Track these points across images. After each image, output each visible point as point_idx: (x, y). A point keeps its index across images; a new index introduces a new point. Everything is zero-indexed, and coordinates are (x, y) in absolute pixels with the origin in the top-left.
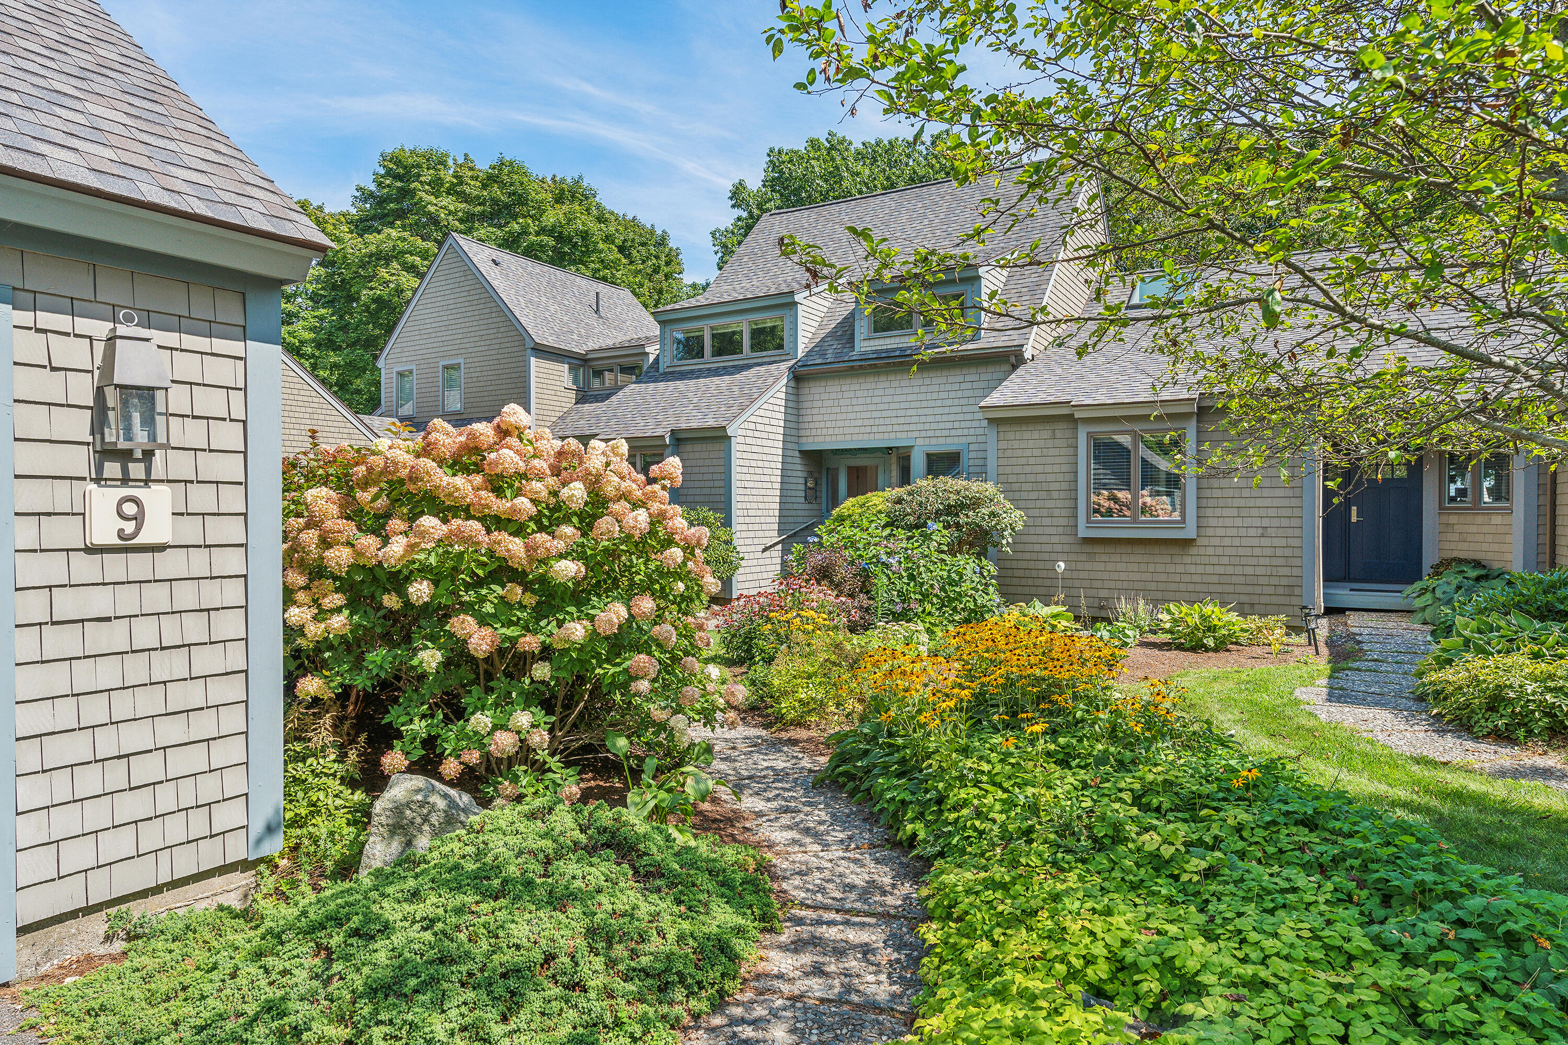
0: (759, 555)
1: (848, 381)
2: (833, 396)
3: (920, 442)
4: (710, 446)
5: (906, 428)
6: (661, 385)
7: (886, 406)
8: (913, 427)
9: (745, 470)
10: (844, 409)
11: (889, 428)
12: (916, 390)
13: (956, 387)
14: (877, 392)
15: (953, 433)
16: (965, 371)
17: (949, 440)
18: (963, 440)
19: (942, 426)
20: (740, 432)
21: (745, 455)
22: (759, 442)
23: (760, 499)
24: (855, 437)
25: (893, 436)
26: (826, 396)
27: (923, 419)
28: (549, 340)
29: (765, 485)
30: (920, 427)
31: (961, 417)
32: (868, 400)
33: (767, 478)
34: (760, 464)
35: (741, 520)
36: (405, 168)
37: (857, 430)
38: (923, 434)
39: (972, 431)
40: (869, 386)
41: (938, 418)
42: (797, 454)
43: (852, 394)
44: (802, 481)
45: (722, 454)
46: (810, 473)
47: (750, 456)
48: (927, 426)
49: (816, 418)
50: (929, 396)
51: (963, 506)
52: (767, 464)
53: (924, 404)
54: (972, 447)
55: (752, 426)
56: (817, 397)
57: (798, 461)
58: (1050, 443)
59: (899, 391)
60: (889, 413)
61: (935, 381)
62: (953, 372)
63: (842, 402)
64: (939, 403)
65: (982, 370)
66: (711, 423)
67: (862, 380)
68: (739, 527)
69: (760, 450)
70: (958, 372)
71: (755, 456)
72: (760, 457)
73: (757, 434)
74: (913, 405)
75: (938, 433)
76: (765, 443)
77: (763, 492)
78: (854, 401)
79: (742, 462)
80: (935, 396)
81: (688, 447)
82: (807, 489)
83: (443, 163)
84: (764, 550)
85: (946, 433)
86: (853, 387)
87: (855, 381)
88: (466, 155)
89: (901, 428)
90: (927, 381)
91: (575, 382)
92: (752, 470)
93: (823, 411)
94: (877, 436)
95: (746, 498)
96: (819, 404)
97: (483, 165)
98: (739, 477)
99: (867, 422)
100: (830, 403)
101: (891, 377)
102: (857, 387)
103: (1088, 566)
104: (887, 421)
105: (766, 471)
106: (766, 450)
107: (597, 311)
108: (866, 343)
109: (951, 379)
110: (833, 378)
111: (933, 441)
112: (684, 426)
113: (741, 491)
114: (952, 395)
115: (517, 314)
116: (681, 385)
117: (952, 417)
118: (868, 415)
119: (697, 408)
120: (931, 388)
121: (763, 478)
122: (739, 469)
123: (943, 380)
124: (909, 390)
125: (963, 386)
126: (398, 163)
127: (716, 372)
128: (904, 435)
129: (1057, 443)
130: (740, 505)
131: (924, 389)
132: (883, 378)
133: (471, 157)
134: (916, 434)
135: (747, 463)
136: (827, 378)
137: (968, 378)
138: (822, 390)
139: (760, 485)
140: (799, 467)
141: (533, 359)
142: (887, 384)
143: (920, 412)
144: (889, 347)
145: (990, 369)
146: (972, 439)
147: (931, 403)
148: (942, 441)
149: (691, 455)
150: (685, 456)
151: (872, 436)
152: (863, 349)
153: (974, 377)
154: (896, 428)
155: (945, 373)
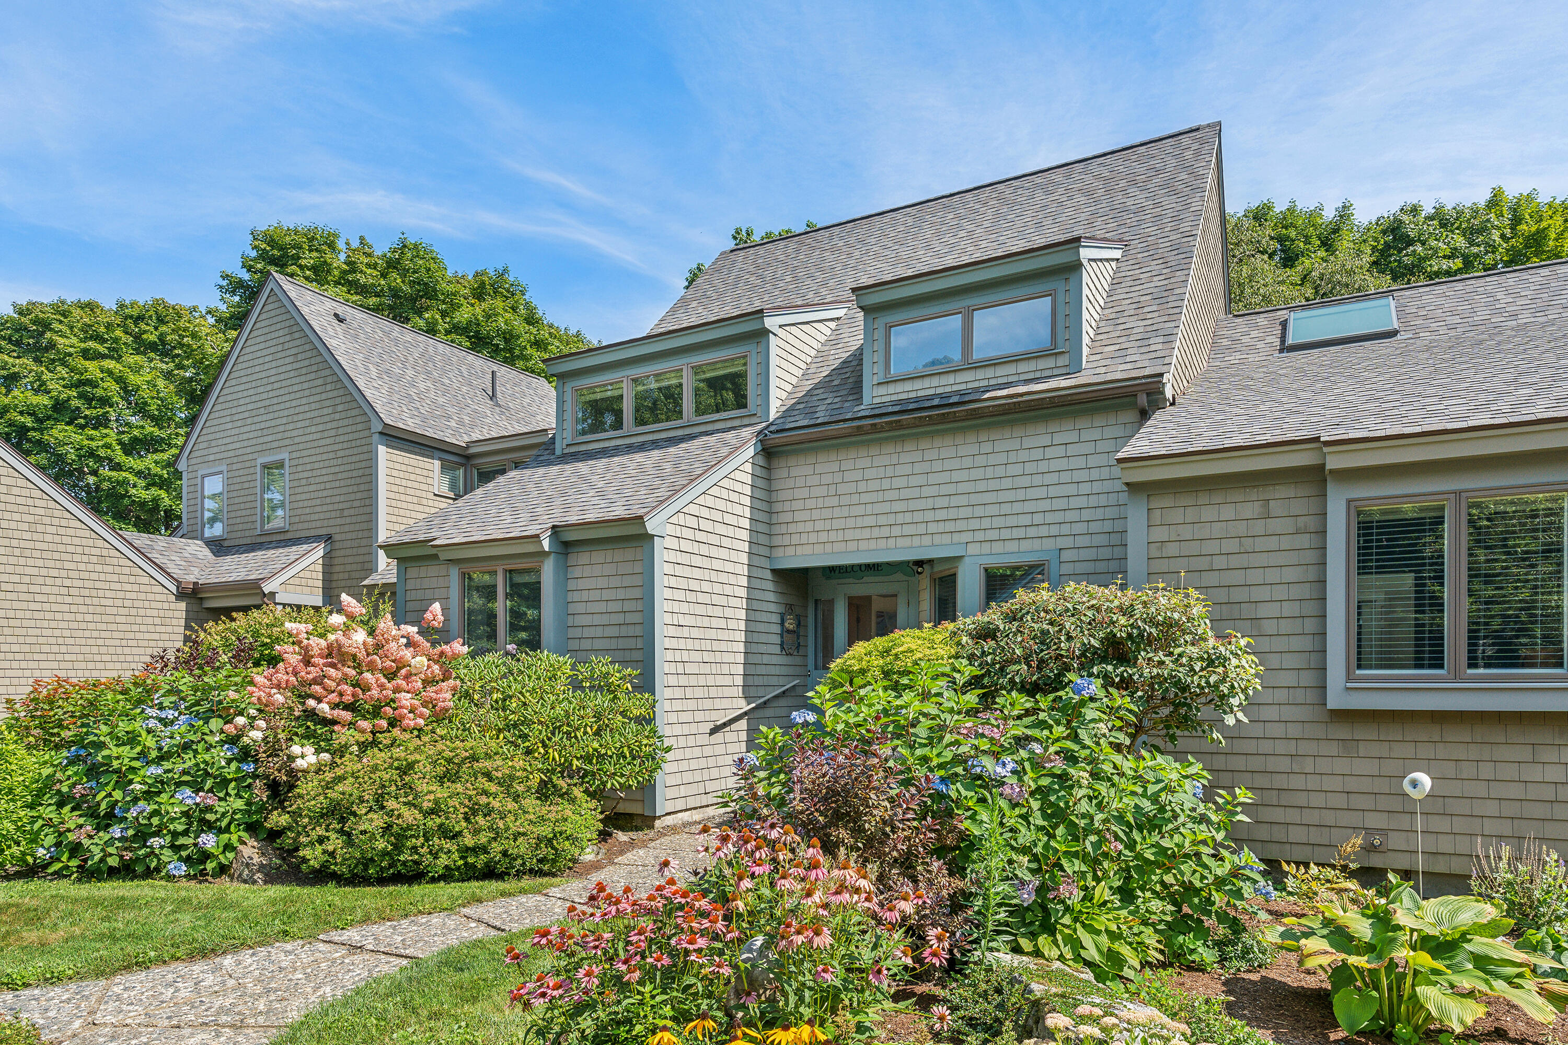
0: (705, 739)
1: (852, 454)
2: (827, 479)
3: (973, 549)
4: (619, 554)
5: (950, 526)
6: (555, 469)
7: (915, 493)
8: (961, 525)
9: (680, 595)
10: (845, 500)
11: (921, 529)
12: (968, 462)
13: (1037, 454)
14: (900, 470)
15: (1032, 532)
16: (1053, 427)
17: (1025, 545)
18: (1049, 544)
19: (1012, 521)
20: (670, 529)
21: (679, 570)
22: (704, 549)
23: (707, 645)
24: (863, 545)
25: (927, 540)
26: (815, 480)
27: (979, 511)
28: (410, 423)
29: (715, 623)
30: (975, 524)
31: (1045, 505)
32: (886, 484)
33: (718, 611)
34: (706, 587)
35: (672, 680)
36: (281, 249)
37: (866, 533)
38: (980, 536)
39: (1065, 529)
40: (885, 460)
41: (1006, 509)
42: (768, 575)
43: (858, 475)
44: (776, 618)
45: (638, 568)
46: (790, 607)
47: (687, 572)
48: (986, 523)
49: (799, 516)
50: (990, 472)
52: (717, 588)
53: (982, 486)
54: (1066, 556)
55: (692, 522)
56: (800, 482)
57: (770, 586)
58: (1259, 527)
59: (937, 466)
60: (921, 504)
61: (1001, 446)
62: (1031, 430)
63: (842, 489)
64: (1007, 483)
65: (1082, 423)
66: (620, 512)
67: (874, 450)
68: (668, 693)
69: (706, 563)
70: (1041, 428)
71: (697, 573)
72: (706, 575)
73: (700, 536)
74: (962, 488)
75: (1006, 534)
76: (714, 552)
77: (712, 634)
78: (862, 487)
79: (673, 582)
80: (1000, 471)
81: (582, 557)
82: (785, 632)
83: (332, 246)
84: (713, 731)
85: (1020, 533)
86: (861, 463)
87: (863, 452)
88: (362, 239)
89: (941, 527)
90: (986, 448)
91: (449, 486)
92: (691, 597)
93: (810, 504)
94: (902, 542)
95: (682, 644)
96: (805, 493)
97: (382, 248)
98: (667, 606)
99: (882, 520)
100: (822, 491)
101: (924, 444)
102: (866, 462)
103: (1341, 766)
104: (918, 517)
105: (716, 599)
106: (717, 565)
107: (493, 397)
108: (882, 390)
109: (1027, 443)
110: (827, 449)
111: (998, 547)
112: (573, 519)
113: (672, 631)
114: (1030, 467)
115: (361, 384)
116: (583, 467)
117: (1030, 507)
118: (886, 507)
119: (601, 493)
120: (992, 460)
121: (710, 611)
122: (668, 593)
123: (1015, 444)
124: (955, 464)
125: (1050, 452)
127: (641, 448)
128: (946, 539)
129: (1275, 525)
130: (669, 655)
131: (980, 461)
132: (910, 446)
134: (969, 536)
135: (683, 584)
136: (816, 450)
137: (1058, 439)
138: (808, 470)
139: (706, 622)
140: (771, 597)
141: (382, 449)
142: (917, 456)
143: (974, 499)
144: (921, 394)
145: (1099, 421)
146: (1062, 543)
147: (993, 485)
148: (1012, 546)
149: (587, 571)
150: (577, 572)
151: (891, 542)
152: (876, 400)
153: (1072, 437)
154: (932, 528)
155: (1018, 431)
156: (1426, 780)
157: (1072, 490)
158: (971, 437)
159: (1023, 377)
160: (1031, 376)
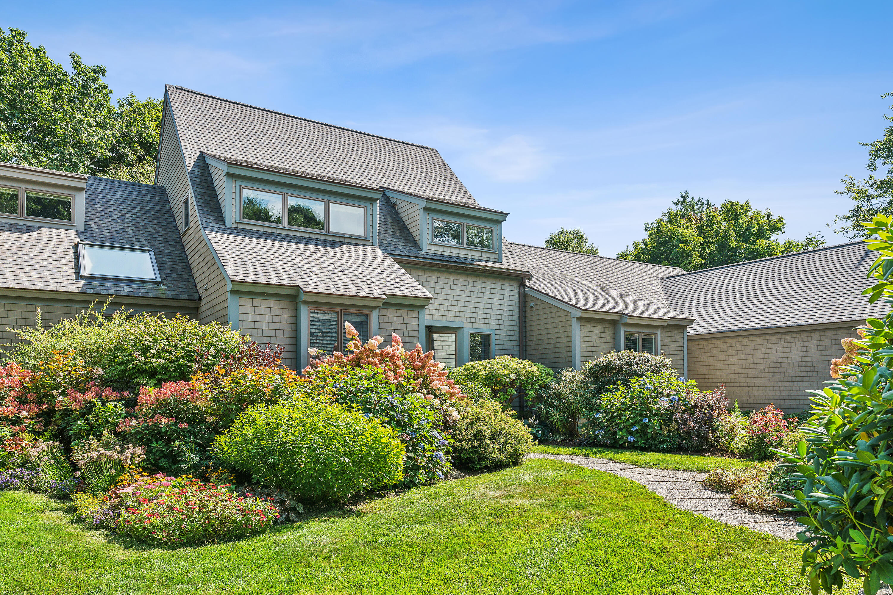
3: (466, 325)
5: (458, 314)
7: (444, 297)
8: (462, 314)
11: (446, 313)
12: (464, 288)
13: (488, 291)
15: (486, 321)
16: (493, 281)
17: (484, 326)
18: (492, 327)
19: (480, 316)
25: (449, 319)
27: (468, 310)
30: (467, 315)
31: (491, 311)
38: (469, 320)
39: (497, 322)
40: (432, 280)
41: (478, 310)
48: (471, 315)
50: (472, 294)
53: (469, 299)
54: (497, 332)
58: (603, 335)
59: (453, 287)
60: (446, 302)
61: (476, 284)
62: (486, 280)
64: (478, 300)
65: (502, 282)
67: (427, 274)
70: (489, 281)
74: (462, 299)
75: (477, 321)
80: (476, 295)
85: (482, 321)
87: (422, 273)
89: (454, 314)
90: (471, 284)
94: (439, 318)
101: (448, 276)
102: (424, 278)
104: (445, 308)
108: (431, 247)
109: (485, 285)
111: (475, 326)
114: (486, 295)
117: (485, 311)
120: (473, 289)
123: (480, 285)
124: (459, 288)
125: (492, 291)
128: (456, 319)
129: (606, 335)
131: (469, 289)
132: (442, 275)
134: (464, 320)
137: (495, 286)
142: (445, 281)
144: (447, 254)
145: (507, 283)
146: (497, 327)
147: (473, 300)
148: (480, 326)
151: (434, 317)
152: (428, 251)
153: (498, 287)
154: (451, 313)
155: (482, 280)
157: (498, 307)
158: (465, 278)
159: (484, 259)
160: (486, 259)
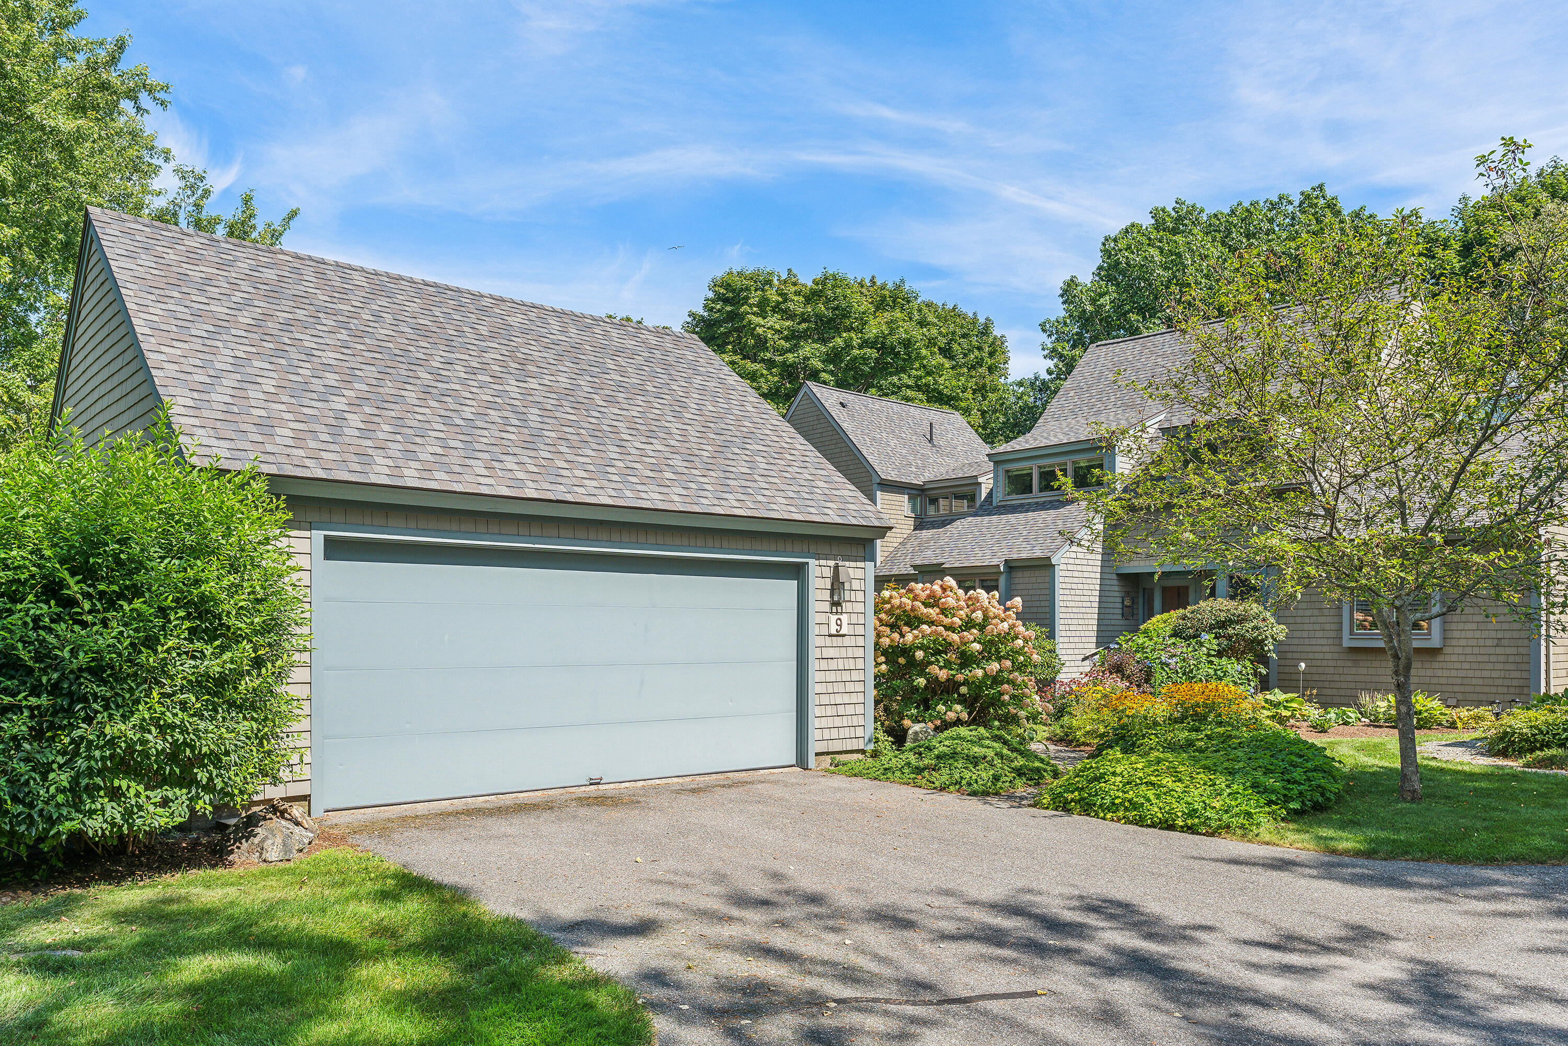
0: (1080, 663)
4: (1037, 573)
6: (995, 518)
9: (1067, 592)
20: (1063, 561)
21: (1067, 580)
22: (1079, 568)
23: (1081, 616)
28: (892, 475)
29: (1085, 604)
33: (1087, 598)
34: (1080, 586)
35: (1063, 634)
36: (734, 291)
42: (1115, 577)
44: (1119, 600)
45: (1047, 580)
46: (1127, 593)
47: (1071, 580)
51: (1231, 622)
52: (1086, 587)
55: (1073, 555)
57: (1115, 582)
66: (1038, 553)
68: (1061, 640)
69: (1080, 574)
71: (1076, 580)
72: (1080, 580)
73: (1077, 562)
76: (1084, 568)
77: (1083, 610)
79: (1064, 586)
81: (1019, 574)
82: (1124, 607)
83: (769, 282)
84: (1083, 660)
88: (790, 270)
91: (913, 510)
92: (1073, 592)
95: (1068, 616)
97: (807, 280)
98: (1061, 598)
103: (1354, 671)
105: (1085, 592)
106: (1086, 575)
107: (931, 441)
112: (1015, 556)
113: (1063, 610)
115: (864, 453)
116: (1012, 518)
119: (1026, 540)
121: (1082, 598)
122: (1061, 592)
126: (728, 286)
127: (1042, 506)
130: (1062, 621)
133: (794, 271)
135: (1069, 586)
139: (1080, 604)
140: (1116, 588)
141: (878, 493)
149: (1021, 581)
150: (1016, 581)
156: (1303, 665)
